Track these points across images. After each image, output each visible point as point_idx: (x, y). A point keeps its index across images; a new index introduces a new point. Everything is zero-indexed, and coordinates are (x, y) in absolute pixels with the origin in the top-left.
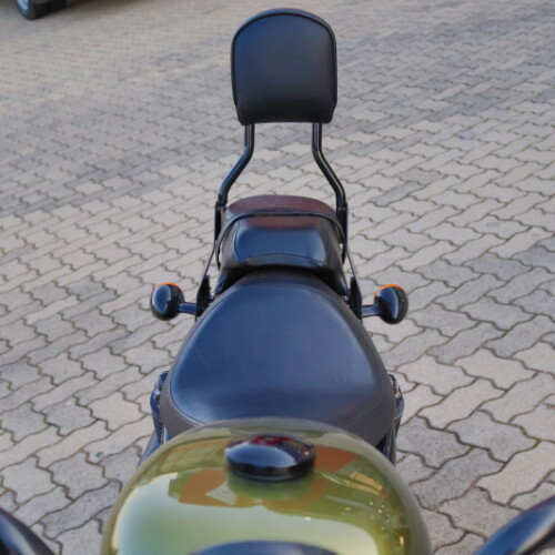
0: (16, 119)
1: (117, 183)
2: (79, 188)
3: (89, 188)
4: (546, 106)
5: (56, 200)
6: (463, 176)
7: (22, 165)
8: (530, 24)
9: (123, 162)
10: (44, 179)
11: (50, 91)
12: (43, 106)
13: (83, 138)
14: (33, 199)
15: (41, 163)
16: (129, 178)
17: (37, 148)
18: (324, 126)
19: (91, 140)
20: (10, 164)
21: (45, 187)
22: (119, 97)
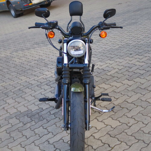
0: (17, 36)
1: (41, 45)
2: (34, 46)
3: (36, 46)
4: (125, 27)
5: (29, 48)
6: (108, 39)
7: (21, 43)
8: (125, 14)
9: (42, 41)
10: (26, 45)
11: (23, 31)
12: (22, 34)
13: (33, 38)
14: (24, 48)
15: (24, 43)
16: (44, 44)
17: (23, 41)
18: (81, 16)
19: (35, 39)
20: (18, 44)
21: (26, 46)
22: (39, 31)
